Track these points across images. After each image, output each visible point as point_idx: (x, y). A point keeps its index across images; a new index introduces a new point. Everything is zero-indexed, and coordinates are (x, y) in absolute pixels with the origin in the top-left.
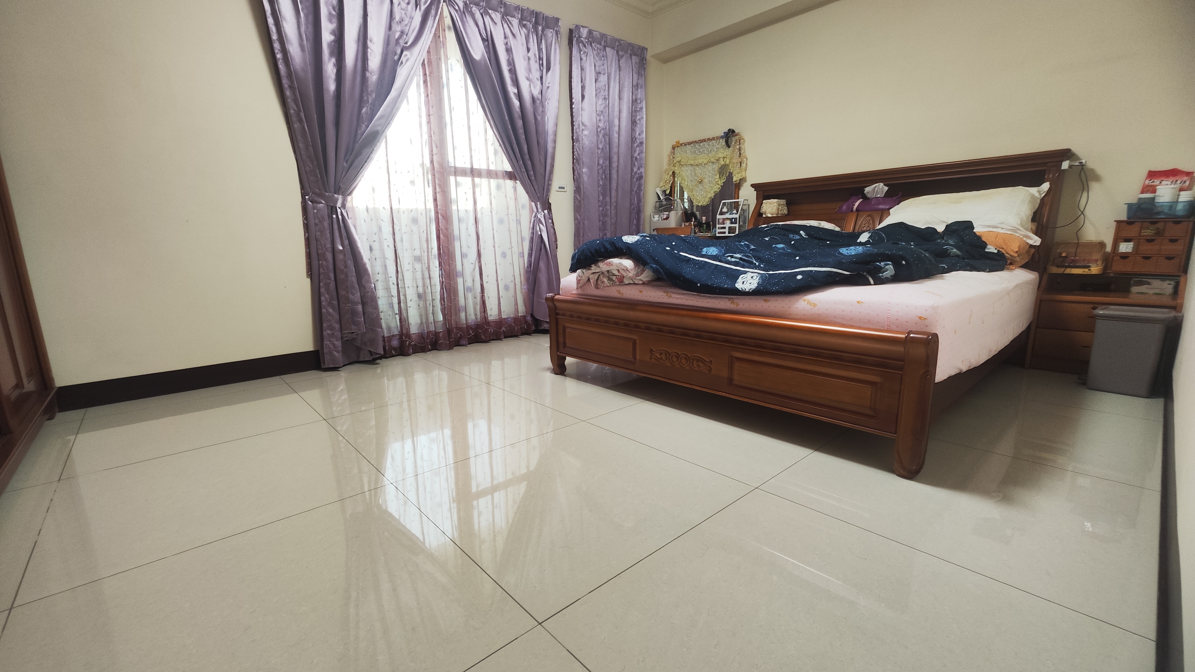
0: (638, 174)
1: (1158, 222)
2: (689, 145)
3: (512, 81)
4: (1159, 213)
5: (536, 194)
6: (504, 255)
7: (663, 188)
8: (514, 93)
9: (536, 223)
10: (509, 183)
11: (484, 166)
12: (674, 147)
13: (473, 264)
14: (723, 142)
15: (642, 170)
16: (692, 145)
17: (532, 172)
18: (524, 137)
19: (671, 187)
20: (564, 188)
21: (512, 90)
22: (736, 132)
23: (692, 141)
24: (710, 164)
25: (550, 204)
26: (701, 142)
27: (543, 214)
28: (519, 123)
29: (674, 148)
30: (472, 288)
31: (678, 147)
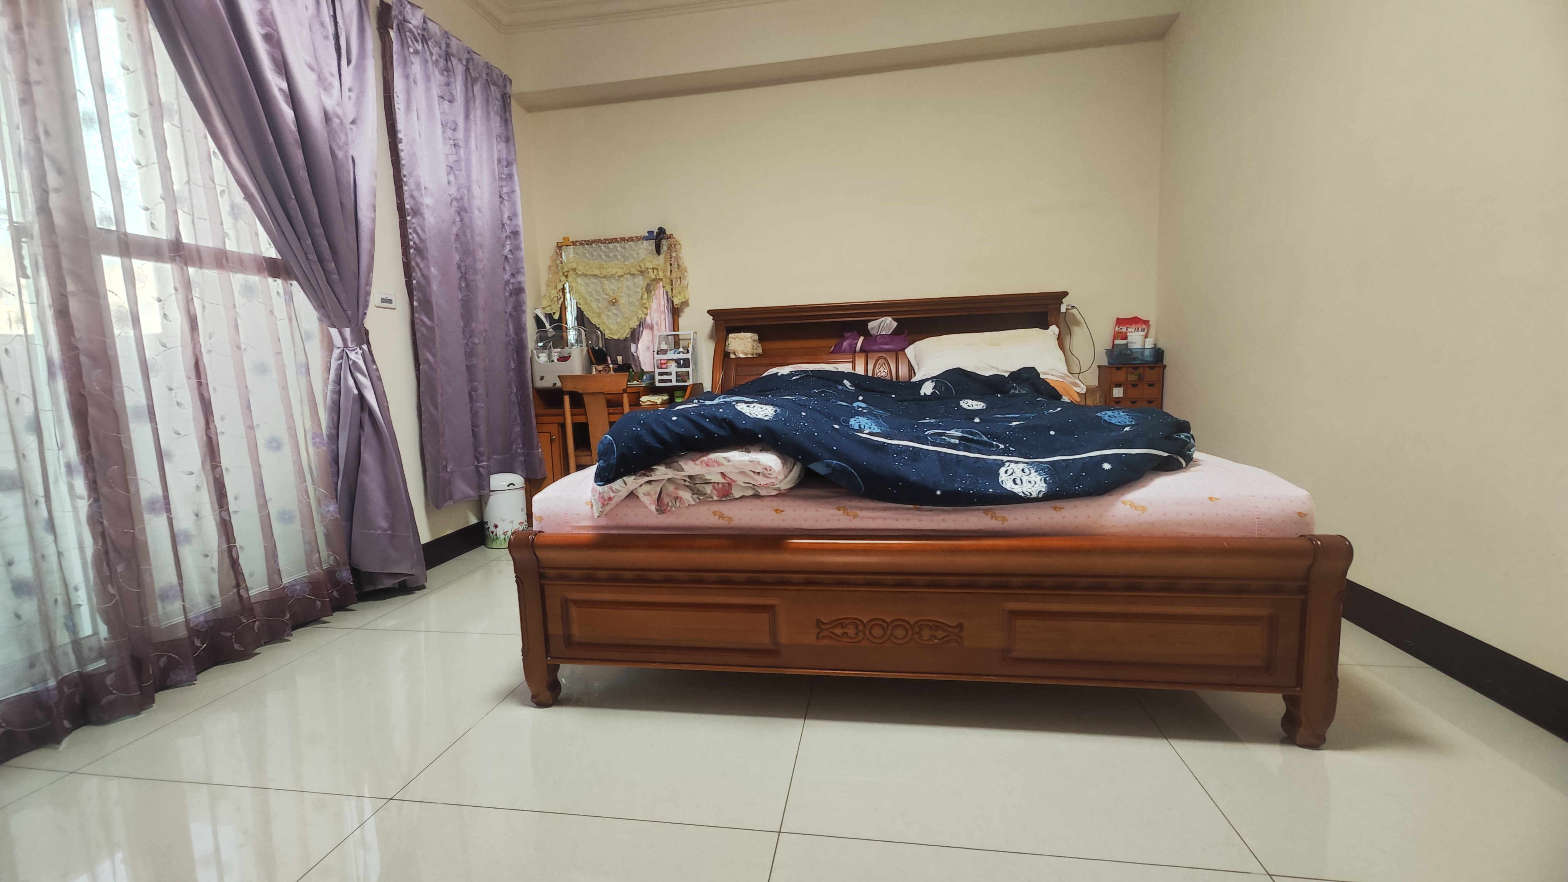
0: (512, 283)
1: (1138, 367)
2: (587, 244)
3: (274, 60)
4: (1135, 359)
5: (344, 311)
6: (274, 444)
7: (548, 311)
8: (281, 90)
9: (345, 371)
10: (276, 285)
11: (208, 241)
12: (559, 245)
13: (192, 473)
14: (650, 245)
15: (520, 278)
16: (594, 245)
17: (333, 265)
18: (309, 187)
19: (561, 308)
20: (390, 301)
21: (276, 83)
22: (668, 232)
23: (593, 239)
24: (628, 276)
25: (368, 331)
26: (609, 243)
27: (360, 352)
28: (298, 157)
29: (559, 247)
30: (193, 532)
31: (567, 246)
